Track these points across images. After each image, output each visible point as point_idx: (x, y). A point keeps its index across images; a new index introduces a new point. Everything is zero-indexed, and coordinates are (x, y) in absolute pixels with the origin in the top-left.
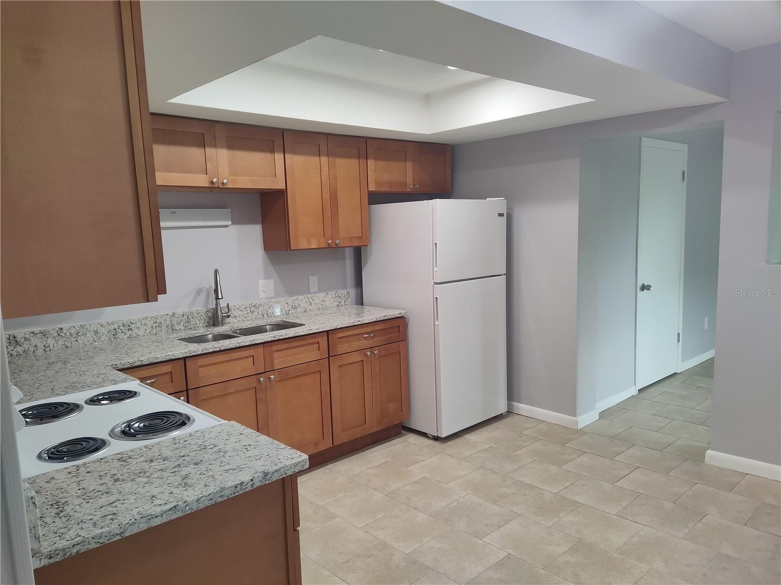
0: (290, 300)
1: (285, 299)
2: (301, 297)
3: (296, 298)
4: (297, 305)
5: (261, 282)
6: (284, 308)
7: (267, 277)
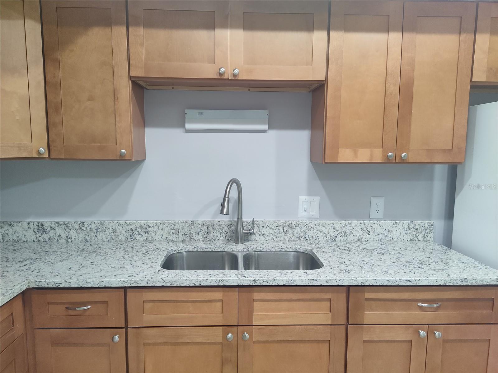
0: (339, 224)
1: (331, 222)
2: (355, 222)
3: (347, 222)
4: (348, 231)
5: (303, 199)
6: (328, 233)
7: (310, 193)
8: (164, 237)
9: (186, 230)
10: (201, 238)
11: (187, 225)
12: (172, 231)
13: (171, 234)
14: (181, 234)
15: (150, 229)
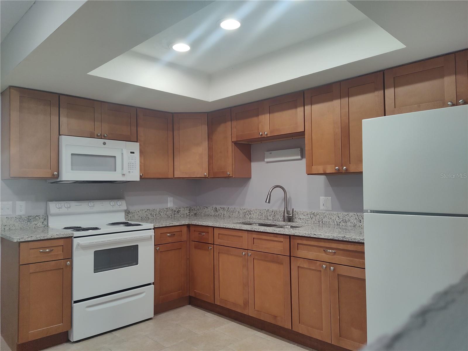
5: (322, 198)
7: (326, 195)
8: (257, 217)
9: (266, 214)
10: (272, 219)
11: (266, 211)
12: (260, 214)
13: (260, 215)
14: (264, 216)
15: (251, 212)
